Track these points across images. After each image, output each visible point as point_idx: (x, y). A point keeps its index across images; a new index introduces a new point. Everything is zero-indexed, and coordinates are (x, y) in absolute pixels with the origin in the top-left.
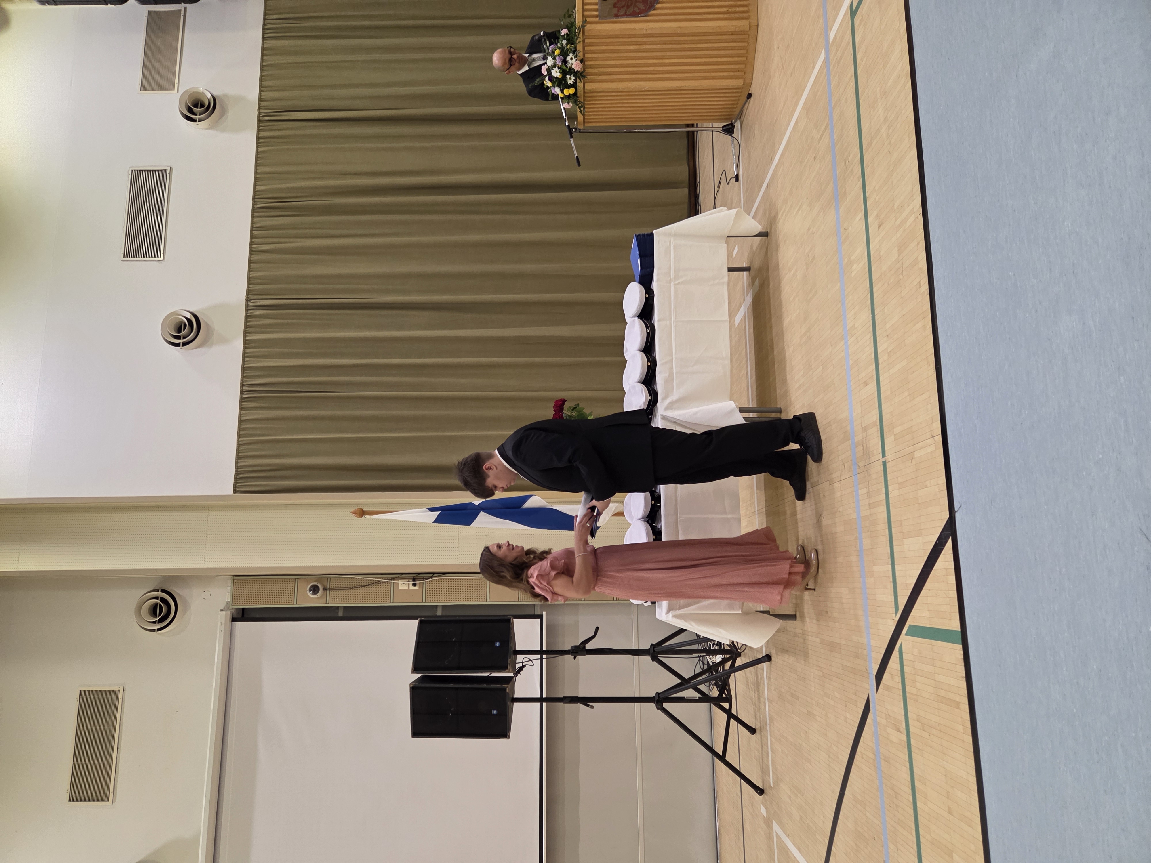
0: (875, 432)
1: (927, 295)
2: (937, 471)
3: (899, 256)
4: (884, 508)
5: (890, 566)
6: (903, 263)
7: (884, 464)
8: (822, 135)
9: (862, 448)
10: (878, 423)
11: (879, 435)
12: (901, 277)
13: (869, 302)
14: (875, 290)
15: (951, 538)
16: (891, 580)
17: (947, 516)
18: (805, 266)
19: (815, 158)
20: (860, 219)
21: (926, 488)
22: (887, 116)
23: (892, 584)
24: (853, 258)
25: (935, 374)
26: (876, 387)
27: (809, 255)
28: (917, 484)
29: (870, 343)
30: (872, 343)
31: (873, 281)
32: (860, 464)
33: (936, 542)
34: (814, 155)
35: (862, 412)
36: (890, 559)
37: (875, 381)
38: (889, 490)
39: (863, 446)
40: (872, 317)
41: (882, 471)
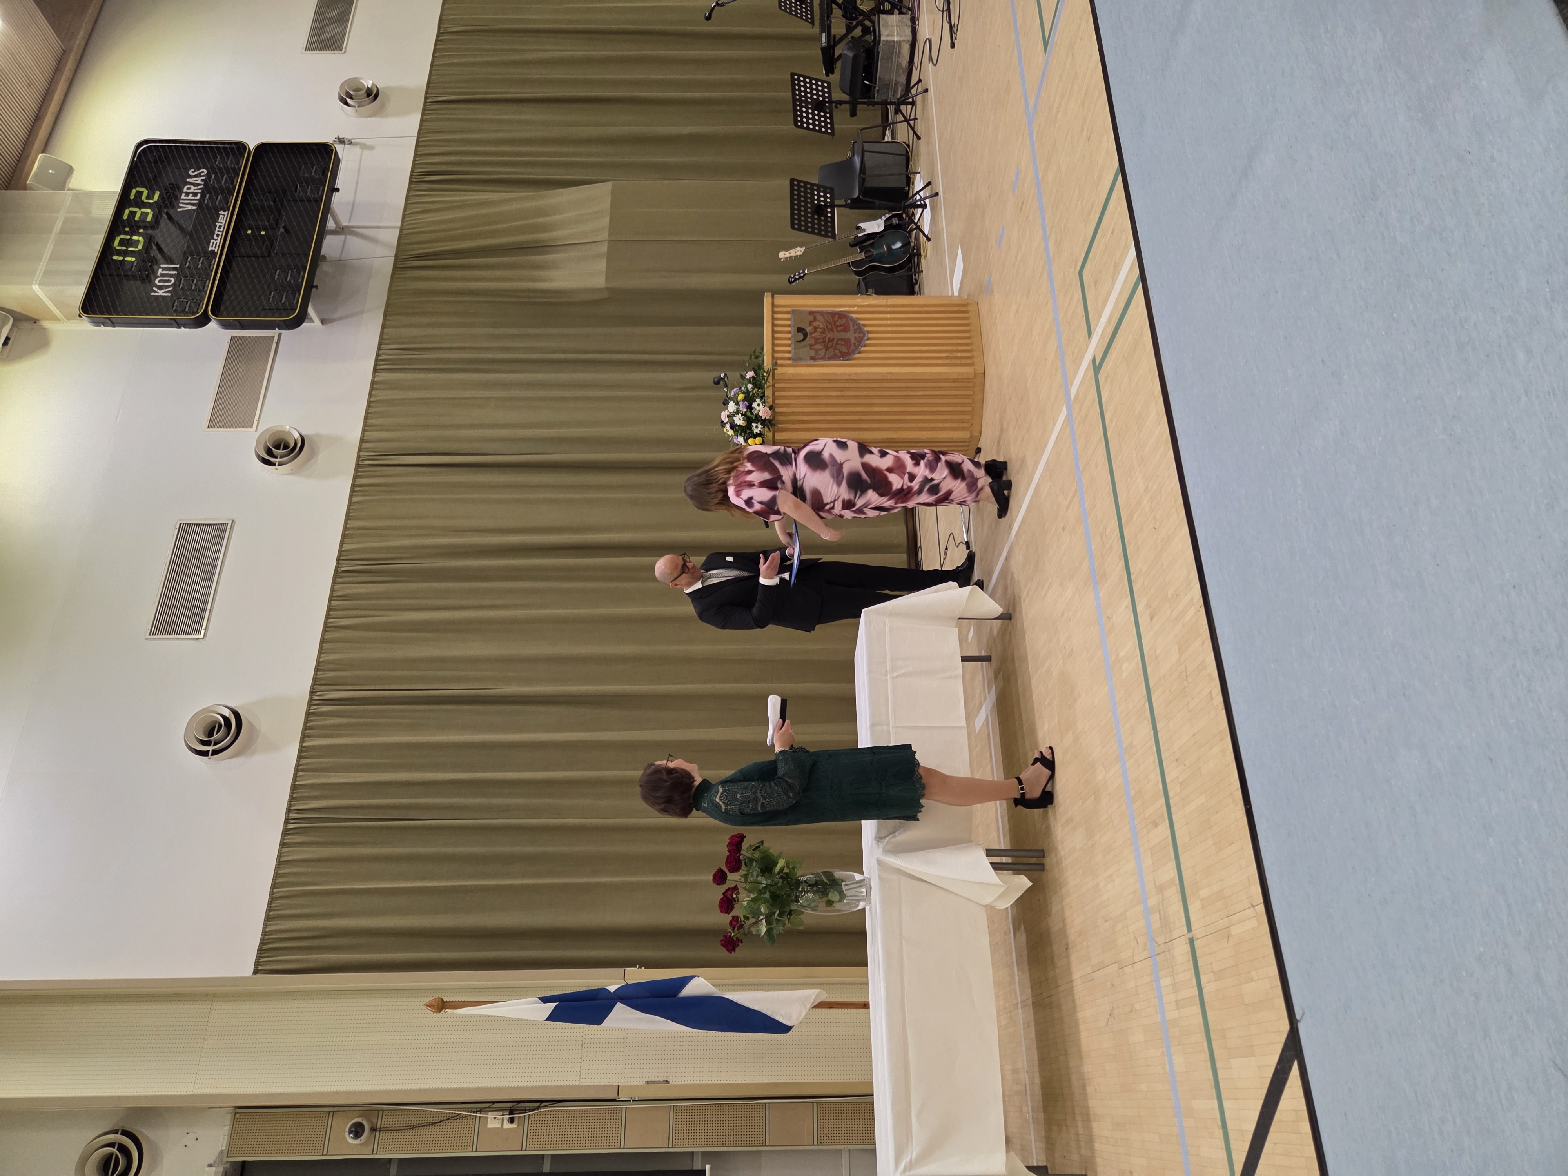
0: (1173, 893)
1: (1222, 710)
2: (1265, 956)
3: (1180, 656)
4: (1197, 1009)
5: (1215, 1102)
6: (1186, 666)
7: (1191, 941)
8: (1070, 503)
9: (1158, 917)
10: (1177, 882)
11: (1180, 898)
12: (1186, 684)
13: (1148, 712)
14: (1154, 698)
15: (1296, 1063)
16: (1219, 1123)
17: (1286, 1027)
18: (1061, 661)
19: (1064, 529)
20: (1126, 607)
21: (1252, 981)
22: (1147, 487)
23: (1221, 1131)
24: (1122, 654)
25: (1245, 818)
26: (1169, 829)
27: (1065, 648)
28: (1238, 975)
29: (1155, 768)
30: (1158, 769)
31: (1151, 687)
32: (1161, 940)
33: (1276, 1069)
34: (1062, 525)
35: (1153, 864)
36: (1214, 1090)
37: (1167, 821)
38: (1202, 983)
39: (1160, 914)
40: (1154, 733)
41: (1190, 953)
